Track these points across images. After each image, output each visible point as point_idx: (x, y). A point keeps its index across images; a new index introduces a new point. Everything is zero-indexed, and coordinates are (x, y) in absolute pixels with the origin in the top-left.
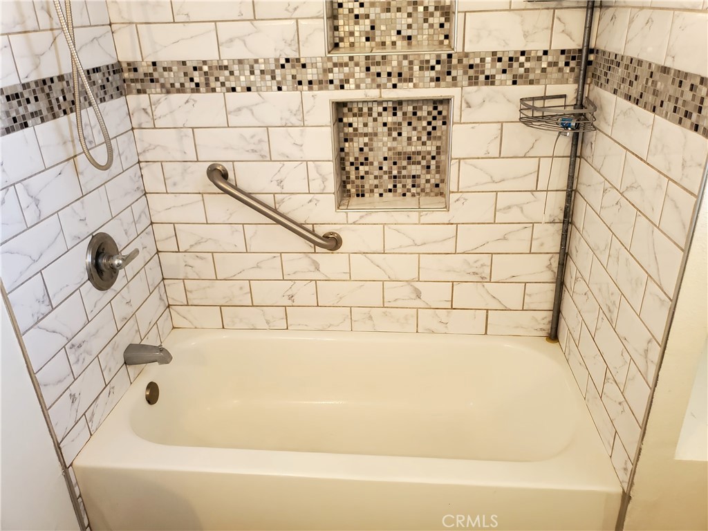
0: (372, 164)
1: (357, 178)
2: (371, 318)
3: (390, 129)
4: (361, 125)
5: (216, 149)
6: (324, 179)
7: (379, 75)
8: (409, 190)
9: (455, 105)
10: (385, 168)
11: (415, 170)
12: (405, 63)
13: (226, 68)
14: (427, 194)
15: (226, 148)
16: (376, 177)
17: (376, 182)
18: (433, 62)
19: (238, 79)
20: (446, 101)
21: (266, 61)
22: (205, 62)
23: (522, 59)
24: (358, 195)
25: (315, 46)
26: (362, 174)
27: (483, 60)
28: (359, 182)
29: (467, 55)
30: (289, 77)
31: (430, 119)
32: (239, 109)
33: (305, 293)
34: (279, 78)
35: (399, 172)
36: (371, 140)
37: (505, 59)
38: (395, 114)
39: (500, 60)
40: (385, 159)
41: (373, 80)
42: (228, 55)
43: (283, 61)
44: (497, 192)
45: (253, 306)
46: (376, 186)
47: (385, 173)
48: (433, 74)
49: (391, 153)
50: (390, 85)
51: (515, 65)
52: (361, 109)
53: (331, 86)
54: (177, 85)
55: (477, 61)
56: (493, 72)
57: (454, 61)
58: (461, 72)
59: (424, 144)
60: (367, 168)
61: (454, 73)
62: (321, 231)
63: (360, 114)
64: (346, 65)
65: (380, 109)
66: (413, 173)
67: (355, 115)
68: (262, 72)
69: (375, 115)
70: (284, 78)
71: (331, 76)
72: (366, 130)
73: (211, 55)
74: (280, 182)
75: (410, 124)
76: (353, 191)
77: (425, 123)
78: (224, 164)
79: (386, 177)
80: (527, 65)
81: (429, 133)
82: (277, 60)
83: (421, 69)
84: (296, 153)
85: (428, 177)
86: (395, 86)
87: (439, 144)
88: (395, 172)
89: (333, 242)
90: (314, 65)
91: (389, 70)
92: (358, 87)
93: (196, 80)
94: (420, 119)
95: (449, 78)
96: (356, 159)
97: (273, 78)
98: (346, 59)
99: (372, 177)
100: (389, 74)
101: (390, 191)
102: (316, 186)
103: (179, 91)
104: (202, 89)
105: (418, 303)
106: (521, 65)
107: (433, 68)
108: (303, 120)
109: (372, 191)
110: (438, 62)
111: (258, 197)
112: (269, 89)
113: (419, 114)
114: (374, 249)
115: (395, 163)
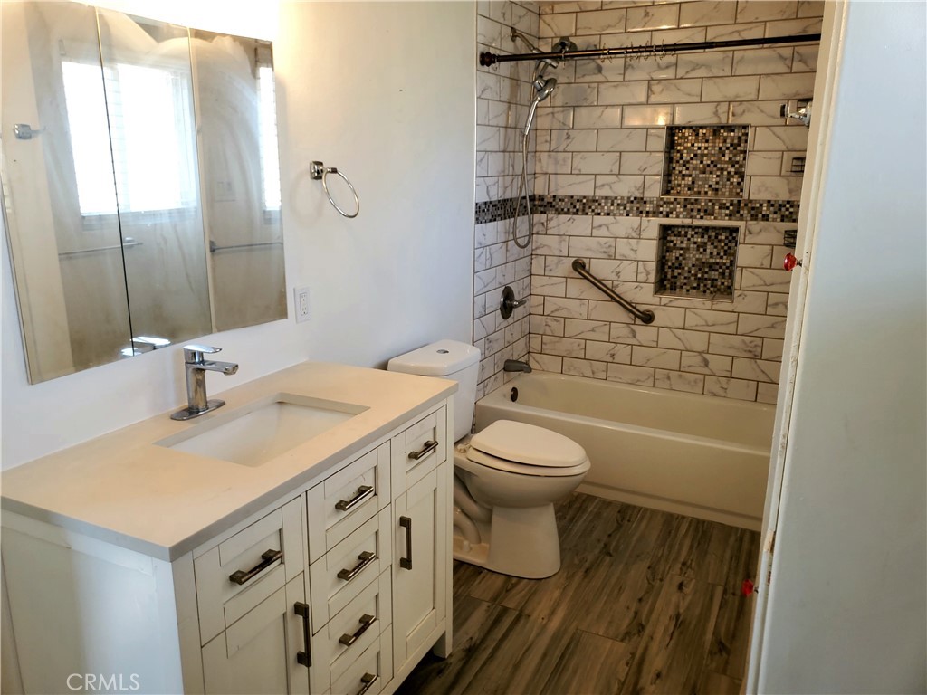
0: (683, 268)
1: (672, 277)
2: (669, 378)
3: (698, 247)
4: (679, 242)
5: (580, 249)
6: (648, 274)
7: (692, 210)
8: (708, 289)
9: (742, 231)
10: (693, 272)
11: (714, 275)
12: (710, 204)
13: (597, 201)
14: (722, 293)
15: (588, 249)
16: (685, 278)
17: (685, 281)
18: (728, 204)
19: (603, 208)
20: (736, 230)
21: (622, 198)
22: (585, 197)
23: (788, 206)
24: (671, 289)
25: (654, 191)
26: (676, 274)
27: (761, 205)
28: (673, 280)
29: (751, 201)
30: (635, 209)
31: (727, 241)
32: (600, 226)
33: (623, 353)
34: (628, 209)
35: (702, 276)
36: (684, 252)
37: (777, 205)
38: (703, 237)
39: (773, 205)
40: (693, 266)
41: (688, 214)
42: (600, 193)
43: (632, 199)
44: (768, 292)
45: (585, 359)
46: (685, 284)
47: (692, 275)
48: (727, 212)
49: (697, 263)
50: (698, 217)
51: (783, 209)
52: (680, 232)
53: (661, 215)
54: (565, 210)
55: (758, 205)
56: (768, 213)
57: (742, 205)
58: (746, 212)
59: (721, 258)
60: (680, 271)
61: (741, 212)
62: (642, 308)
63: (679, 235)
64: (672, 203)
65: (693, 233)
66: (713, 277)
67: (675, 236)
68: (619, 205)
69: (689, 236)
70: (631, 208)
71: (661, 209)
72: (682, 246)
73: (589, 193)
74: (618, 274)
75: (712, 244)
76: (668, 286)
77: (723, 244)
78: (584, 260)
79: (693, 278)
80: (791, 210)
81: (725, 251)
82: (629, 198)
83: (720, 208)
84: (631, 254)
85: (723, 281)
86: (702, 218)
87: (732, 258)
88: (699, 276)
89: (648, 318)
90: (651, 202)
91: (699, 207)
92: (678, 217)
93: (578, 207)
94: (720, 241)
95: (738, 215)
96: (673, 264)
97: (625, 208)
98: (672, 200)
99: (682, 277)
100: (699, 210)
101: (695, 288)
102: (642, 277)
103: (566, 213)
104: (580, 213)
105: (706, 371)
106: (787, 209)
107: (728, 208)
108: (640, 234)
109: (681, 287)
110: (731, 205)
111: (603, 282)
112: (621, 215)
113: (720, 237)
114: (677, 325)
115: (700, 269)
